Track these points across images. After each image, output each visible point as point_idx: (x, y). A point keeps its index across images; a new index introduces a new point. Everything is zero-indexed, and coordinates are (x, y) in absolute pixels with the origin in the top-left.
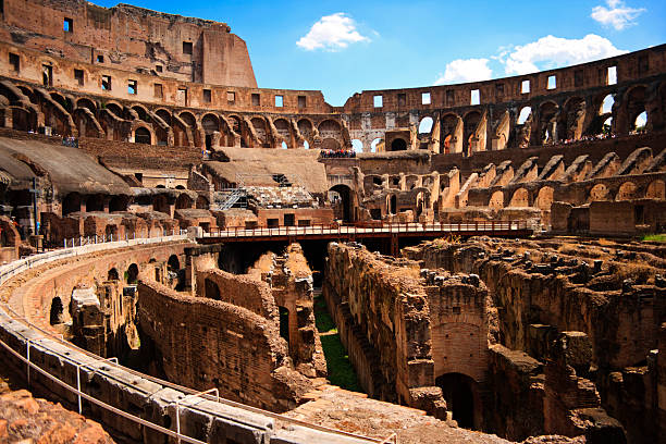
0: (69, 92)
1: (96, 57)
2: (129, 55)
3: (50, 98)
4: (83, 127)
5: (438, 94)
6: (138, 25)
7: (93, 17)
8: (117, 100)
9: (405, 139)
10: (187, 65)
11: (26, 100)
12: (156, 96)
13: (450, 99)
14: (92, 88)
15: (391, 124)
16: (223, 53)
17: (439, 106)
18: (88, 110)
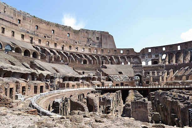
0: (67, 51)
1: (75, 42)
2: (83, 41)
3: (63, 53)
4: (70, 60)
5: (167, 47)
6: (85, 34)
7: (74, 33)
8: (79, 53)
9: (157, 61)
10: (98, 43)
11: (57, 54)
12: (89, 51)
13: (171, 49)
14: (73, 50)
15: (153, 57)
16: (107, 39)
17: (168, 51)
18: (72, 56)
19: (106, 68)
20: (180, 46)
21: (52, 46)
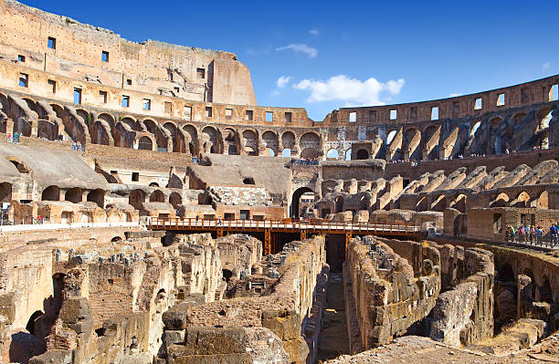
0: (92, 108)
1: (125, 80)
2: (152, 79)
3: (75, 113)
4: (99, 135)
5: (403, 110)
6: (160, 56)
7: (125, 50)
8: (133, 115)
9: (367, 149)
10: (200, 86)
11: (53, 115)
12: (166, 111)
13: (414, 115)
14: (114, 105)
16: (229, 76)
17: (404, 121)
18: (105, 122)
19: (208, 163)
20: (437, 108)
21: (38, 89)
